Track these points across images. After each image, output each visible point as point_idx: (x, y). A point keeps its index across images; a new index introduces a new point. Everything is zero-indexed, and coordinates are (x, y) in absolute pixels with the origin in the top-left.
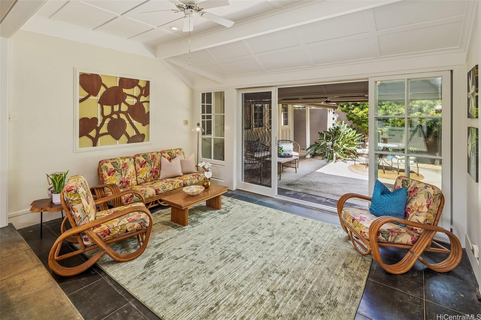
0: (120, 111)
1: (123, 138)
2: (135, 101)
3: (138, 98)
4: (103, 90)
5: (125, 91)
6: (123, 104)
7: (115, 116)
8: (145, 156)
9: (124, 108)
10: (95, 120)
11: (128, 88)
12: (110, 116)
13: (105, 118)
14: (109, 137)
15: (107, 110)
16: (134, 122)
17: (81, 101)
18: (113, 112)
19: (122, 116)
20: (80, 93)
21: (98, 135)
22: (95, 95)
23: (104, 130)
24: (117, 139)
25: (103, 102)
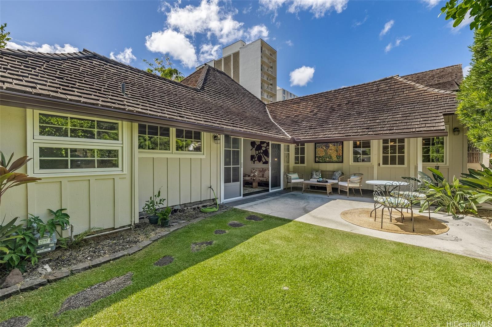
0: (260, 153)
1: (261, 162)
2: (265, 148)
3: (266, 147)
4: (256, 146)
5: (262, 145)
6: (261, 150)
7: (259, 154)
8: (263, 169)
9: (262, 151)
10: (254, 155)
11: (262, 144)
12: (258, 154)
13: (256, 155)
14: (257, 161)
15: (257, 152)
16: (265, 156)
17: (251, 150)
18: (259, 153)
19: (261, 154)
20: (251, 147)
21: (255, 161)
22: (254, 148)
23: (256, 159)
24: (260, 162)
25: (256, 150)
